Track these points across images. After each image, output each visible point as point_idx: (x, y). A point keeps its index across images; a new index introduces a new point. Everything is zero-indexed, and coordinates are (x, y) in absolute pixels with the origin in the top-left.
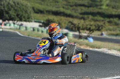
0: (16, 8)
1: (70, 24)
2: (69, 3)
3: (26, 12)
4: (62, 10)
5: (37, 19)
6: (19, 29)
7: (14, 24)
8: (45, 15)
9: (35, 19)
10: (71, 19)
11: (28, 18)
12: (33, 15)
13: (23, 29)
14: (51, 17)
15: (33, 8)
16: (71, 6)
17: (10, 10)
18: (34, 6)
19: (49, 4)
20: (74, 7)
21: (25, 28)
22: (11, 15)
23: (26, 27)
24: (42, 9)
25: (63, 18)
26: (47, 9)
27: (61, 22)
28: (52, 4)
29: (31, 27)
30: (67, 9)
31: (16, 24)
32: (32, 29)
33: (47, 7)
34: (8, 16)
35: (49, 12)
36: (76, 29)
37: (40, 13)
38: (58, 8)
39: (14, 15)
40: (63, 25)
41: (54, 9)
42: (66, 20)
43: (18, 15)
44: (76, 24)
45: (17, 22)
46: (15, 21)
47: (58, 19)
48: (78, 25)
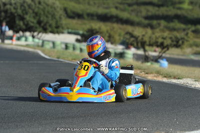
0: (36, 10)
1: (128, 36)
3: (53, 16)
4: (114, 12)
5: (72, 29)
6: (43, 45)
7: (33, 37)
8: (86, 22)
9: (68, 28)
10: (129, 28)
11: (57, 27)
12: (65, 21)
13: (48, 46)
14: (96, 25)
15: (65, 10)
16: (130, 5)
17: (27, 13)
18: (66, 5)
19: (92, 2)
20: (135, 7)
21: (51, 45)
22: (28, 22)
23: (54, 43)
24: (80, 12)
25: (115, 25)
26: (88, 11)
27: (112, 33)
28: (97, 1)
29: (62, 43)
30: (124, 10)
31: (36, 37)
32: (64, 46)
33: (88, 7)
34: (24, 23)
35: (92, 16)
36: (139, 44)
37: (76, 18)
38: (107, 8)
39: (33, 23)
40: (117, 38)
41: (101, 11)
42: (120, 29)
43: (39, 22)
44: (139, 36)
45: (38, 34)
46: (34, 31)
47: (108, 28)
48: (142, 39)
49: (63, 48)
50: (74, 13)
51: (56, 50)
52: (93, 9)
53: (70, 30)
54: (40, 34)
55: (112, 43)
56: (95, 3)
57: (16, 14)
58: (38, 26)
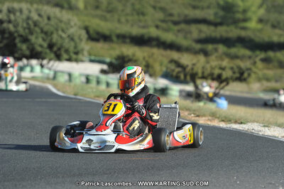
1: (172, 66)
2: (171, 15)
4: (153, 32)
5: (95, 56)
6: (54, 78)
7: (42, 66)
8: (114, 45)
9: (90, 55)
10: (175, 55)
11: (77, 53)
12: (86, 46)
13: (63, 79)
14: (129, 50)
15: (87, 29)
16: (176, 23)
17: (31, 33)
18: (87, 23)
19: (123, 19)
20: (183, 26)
21: (66, 77)
22: (32, 44)
23: (70, 75)
24: (107, 32)
25: (155, 51)
26: (118, 31)
27: (151, 61)
28: (130, 18)
29: (81, 75)
30: (167, 30)
31: (45, 66)
32: (84, 79)
33: (117, 25)
34: (28, 48)
35: (123, 38)
36: (188, 78)
37: (102, 41)
38: (144, 27)
39: (41, 46)
40: (157, 67)
41: (136, 31)
42: (163, 56)
43: (51, 46)
44: (187, 66)
45: (48, 63)
46: (43, 59)
47: (146, 54)
48: (192, 69)
49: (83, 82)
50: (98, 33)
51: (72, 84)
52: (125, 29)
53: (93, 58)
54: (52, 63)
55: (151, 76)
56: (127, 21)
57: (16, 35)
58: (48, 51)
